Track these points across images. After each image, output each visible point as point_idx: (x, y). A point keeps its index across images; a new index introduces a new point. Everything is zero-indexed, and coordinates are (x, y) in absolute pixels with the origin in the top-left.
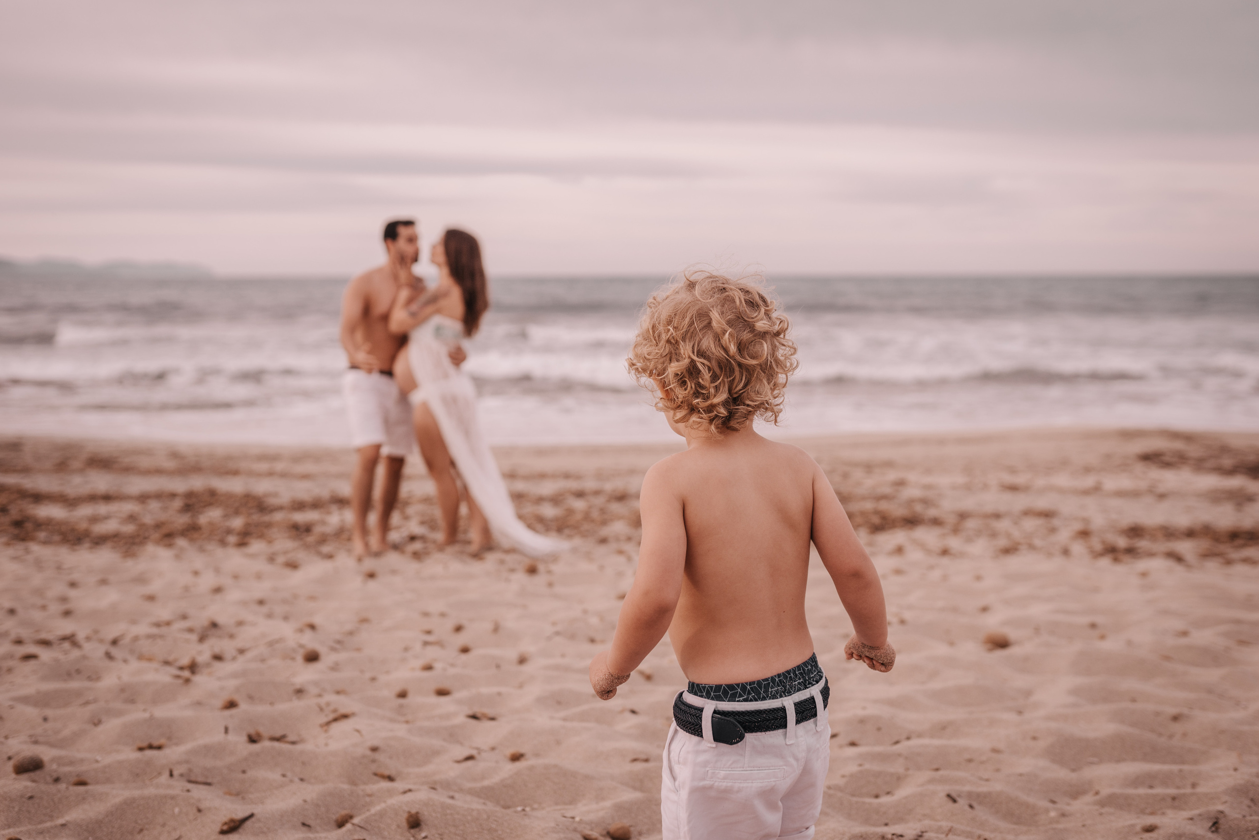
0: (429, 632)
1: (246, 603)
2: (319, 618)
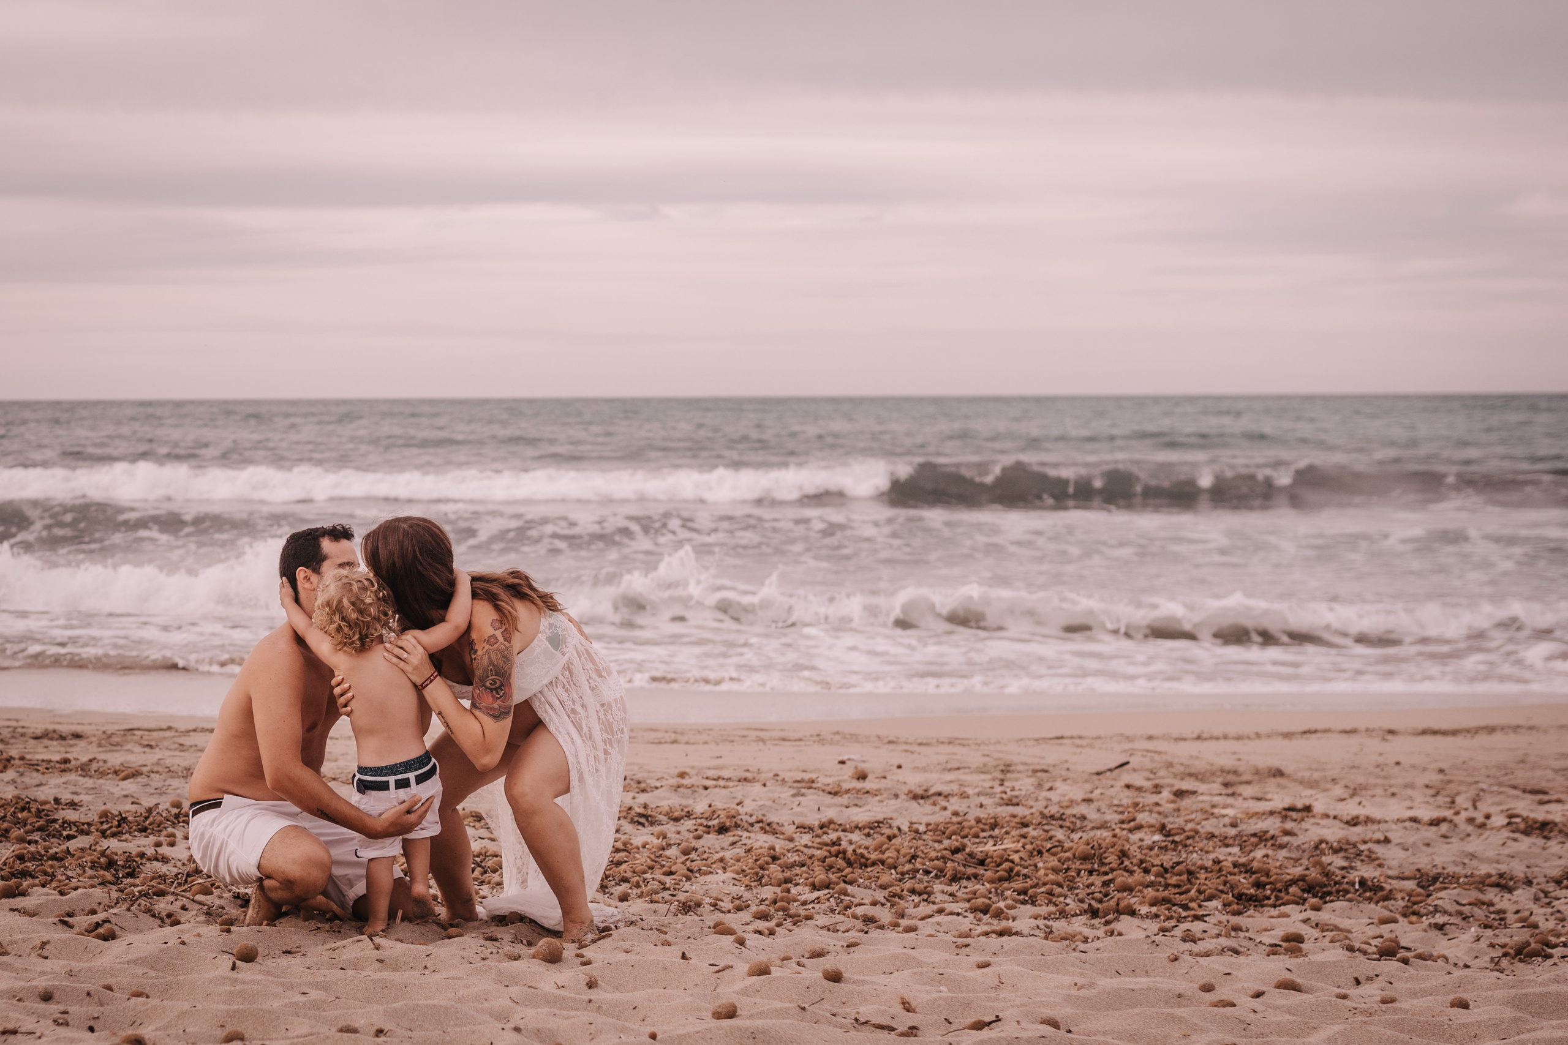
1: (19, 996)
2: (151, 1028)
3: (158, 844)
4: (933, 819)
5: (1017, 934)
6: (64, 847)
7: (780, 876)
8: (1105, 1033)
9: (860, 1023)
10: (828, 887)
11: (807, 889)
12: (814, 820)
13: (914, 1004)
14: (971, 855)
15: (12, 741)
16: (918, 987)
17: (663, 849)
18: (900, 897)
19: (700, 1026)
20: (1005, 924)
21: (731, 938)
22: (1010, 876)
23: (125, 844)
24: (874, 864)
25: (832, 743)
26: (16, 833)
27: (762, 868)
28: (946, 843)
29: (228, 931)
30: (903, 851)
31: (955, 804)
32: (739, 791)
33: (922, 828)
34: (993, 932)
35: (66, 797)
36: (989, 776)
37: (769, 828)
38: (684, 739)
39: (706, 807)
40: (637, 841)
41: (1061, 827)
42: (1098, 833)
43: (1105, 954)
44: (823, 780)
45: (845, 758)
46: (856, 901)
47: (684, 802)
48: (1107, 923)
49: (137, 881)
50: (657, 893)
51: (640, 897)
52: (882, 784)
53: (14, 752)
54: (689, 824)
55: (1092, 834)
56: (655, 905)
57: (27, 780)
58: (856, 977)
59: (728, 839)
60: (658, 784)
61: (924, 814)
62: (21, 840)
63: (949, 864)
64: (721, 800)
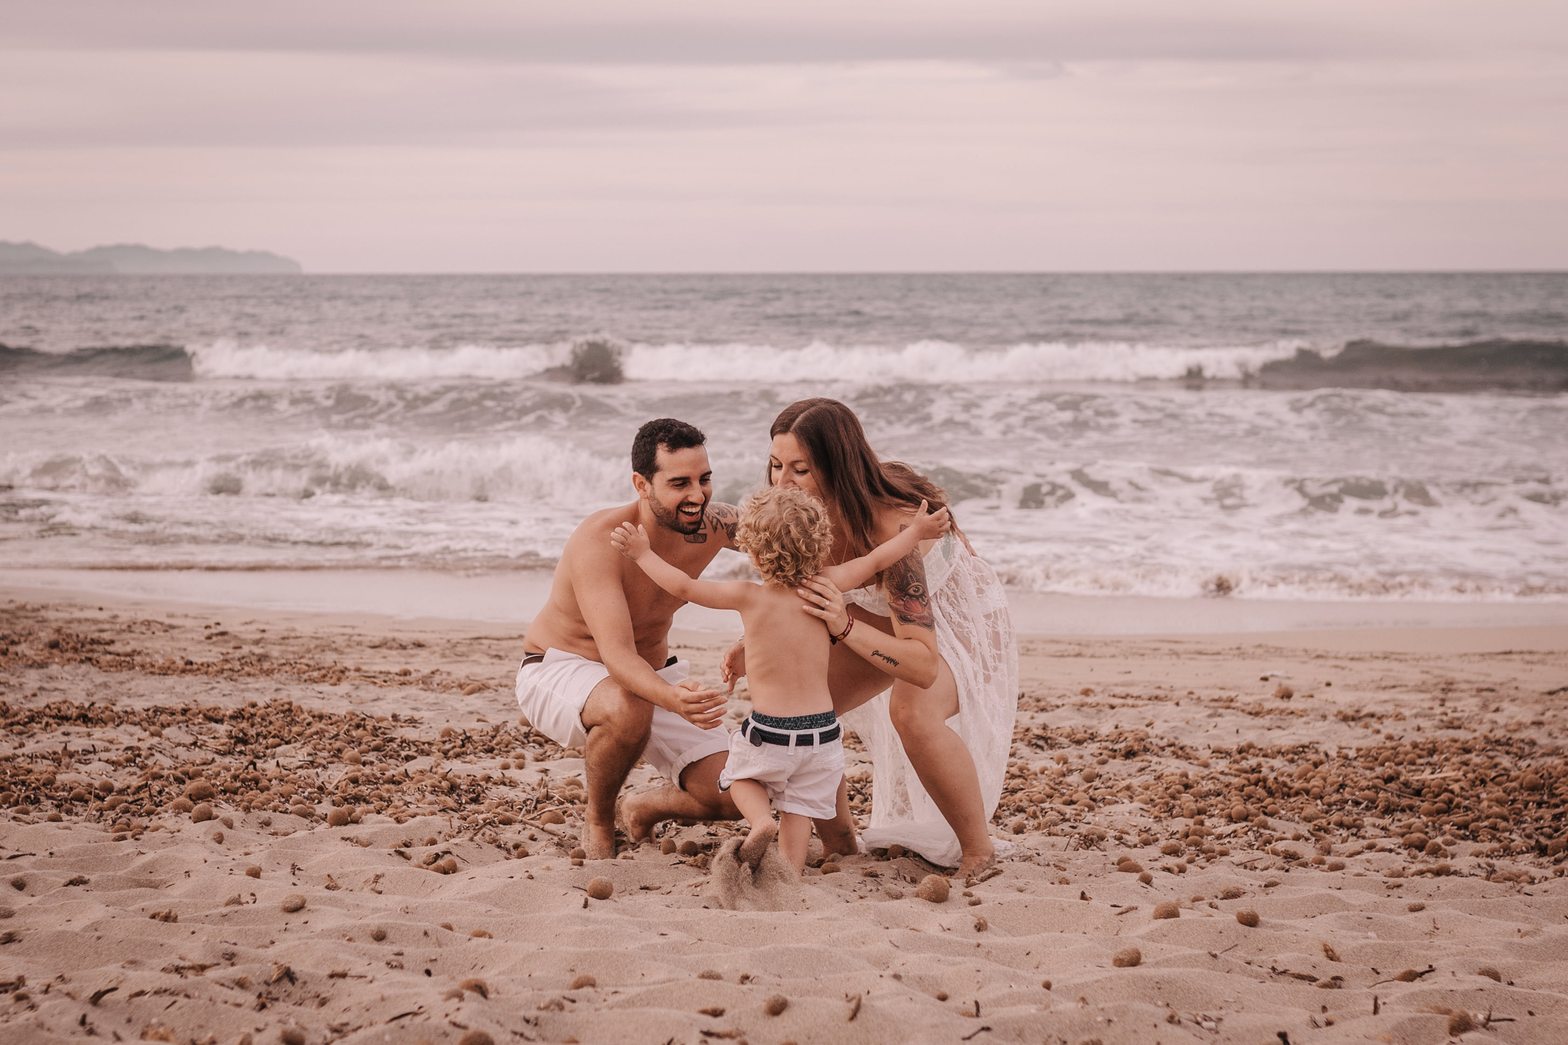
0: (717, 1013)
1: (350, 935)
2: (494, 972)
3: (506, 767)
4: (1365, 744)
5: (1455, 873)
6: (402, 769)
7: (1193, 806)
8: (1551, 986)
9: (1277, 973)
10: (1245, 819)
11: (1223, 821)
12: (1231, 743)
13: (1338, 951)
14: (1406, 784)
15: (348, 650)
16: (1343, 932)
17: (1064, 775)
18: (1326, 831)
19: (1101, 975)
20: (1442, 862)
21: (1137, 876)
22: (1449, 808)
23: (469, 766)
24: (1297, 794)
25: (1253, 657)
26: (349, 752)
27: (1173, 797)
28: (1379, 770)
29: (581, 864)
30: (1330, 780)
31: (1390, 727)
32: (1150, 710)
33: (1352, 754)
34: (1429, 871)
35: (405, 713)
36: (1428, 696)
37: (1182, 753)
38: (1090, 651)
39: (1112, 729)
40: (1035, 766)
41: (1508, 753)
42: (1549, 760)
43: (1553, 897)
44: (1243, 699)
45: (1268, 674)
46: (1277, 835)
47: (1088, 723)
48: (1557, 861)
49: (482, 808)
50: (1056, 824)
51: (1037, 828)
52: (1308, 704)
53: (349, 663)
54: (1093, 747)
55: (1542, 761)
56: (1053, 839)
57: (362, 693)
58: (1274, 921)
59: (1135, 764)
60: (1060, 703)
61: (1354, 738)
62: (355, 761)
63: (1381, 795)
64: (1129, 720)
